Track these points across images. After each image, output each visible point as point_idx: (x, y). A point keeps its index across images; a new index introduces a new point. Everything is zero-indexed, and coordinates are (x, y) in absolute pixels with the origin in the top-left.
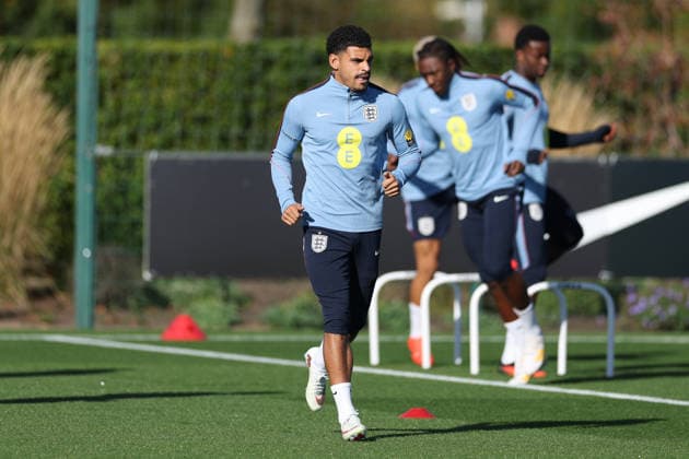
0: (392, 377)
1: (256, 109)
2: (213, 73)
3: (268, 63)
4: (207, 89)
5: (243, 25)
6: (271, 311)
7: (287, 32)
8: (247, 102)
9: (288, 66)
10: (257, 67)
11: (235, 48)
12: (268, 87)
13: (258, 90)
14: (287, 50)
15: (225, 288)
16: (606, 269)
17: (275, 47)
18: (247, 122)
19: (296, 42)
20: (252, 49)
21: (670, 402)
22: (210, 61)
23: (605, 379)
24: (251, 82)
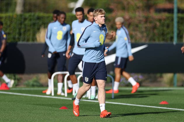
0: (57, 99)
1: (22, 31)
2: (11, 22)
3: (25, 19)
4: (10, 26)
5: (19, 9)
6: (26, 82)
7: (30, 11)
8: (20, 29)
9: (30, 20)
10: (23, 20)
11: (17, 15)
12: (25, 25)
13: (23, 26)
14: (30, 16)
15: (15, 76)
16: (112, 71)
17: (27, 15)
18: (20, 34)
19: (32, 14)
20: (21, 16)
21: (128, 104)
22: (11, 19)
23: (111, 98)
24: (21, 24)
